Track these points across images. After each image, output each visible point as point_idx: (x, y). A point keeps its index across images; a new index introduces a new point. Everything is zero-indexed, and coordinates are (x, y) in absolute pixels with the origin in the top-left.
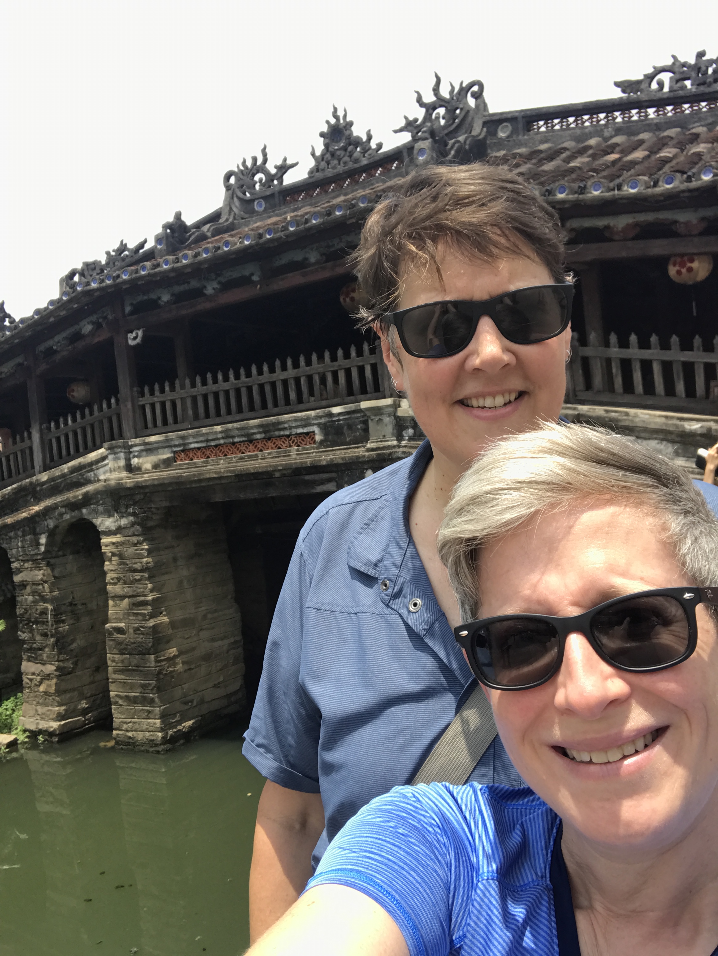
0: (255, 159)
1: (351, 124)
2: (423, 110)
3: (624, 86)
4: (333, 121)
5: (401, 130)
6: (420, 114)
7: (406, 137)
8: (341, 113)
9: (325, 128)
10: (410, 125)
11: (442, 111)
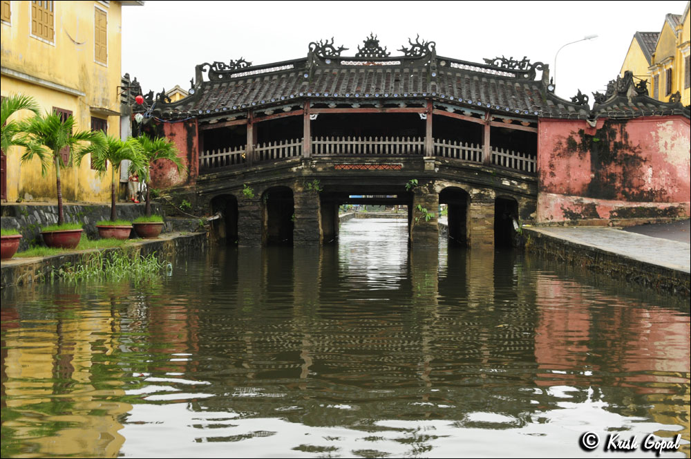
0: (327, 41)
1: (378, 41)
2: (411, 46)
3: (487, 61)
4: (370, 38)
5: (401, 50)
6: (410, 48)
7: (403, 54)
8: (374, 36)
9: (366, 40)
10: (405, 50)
11: (419, 49)
